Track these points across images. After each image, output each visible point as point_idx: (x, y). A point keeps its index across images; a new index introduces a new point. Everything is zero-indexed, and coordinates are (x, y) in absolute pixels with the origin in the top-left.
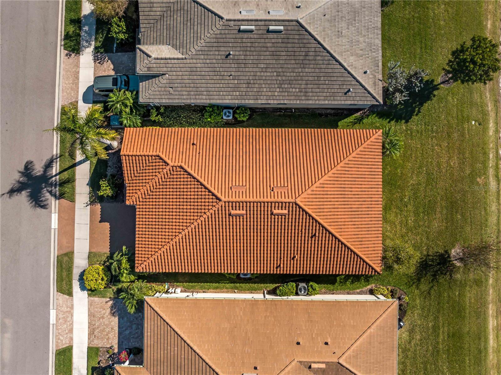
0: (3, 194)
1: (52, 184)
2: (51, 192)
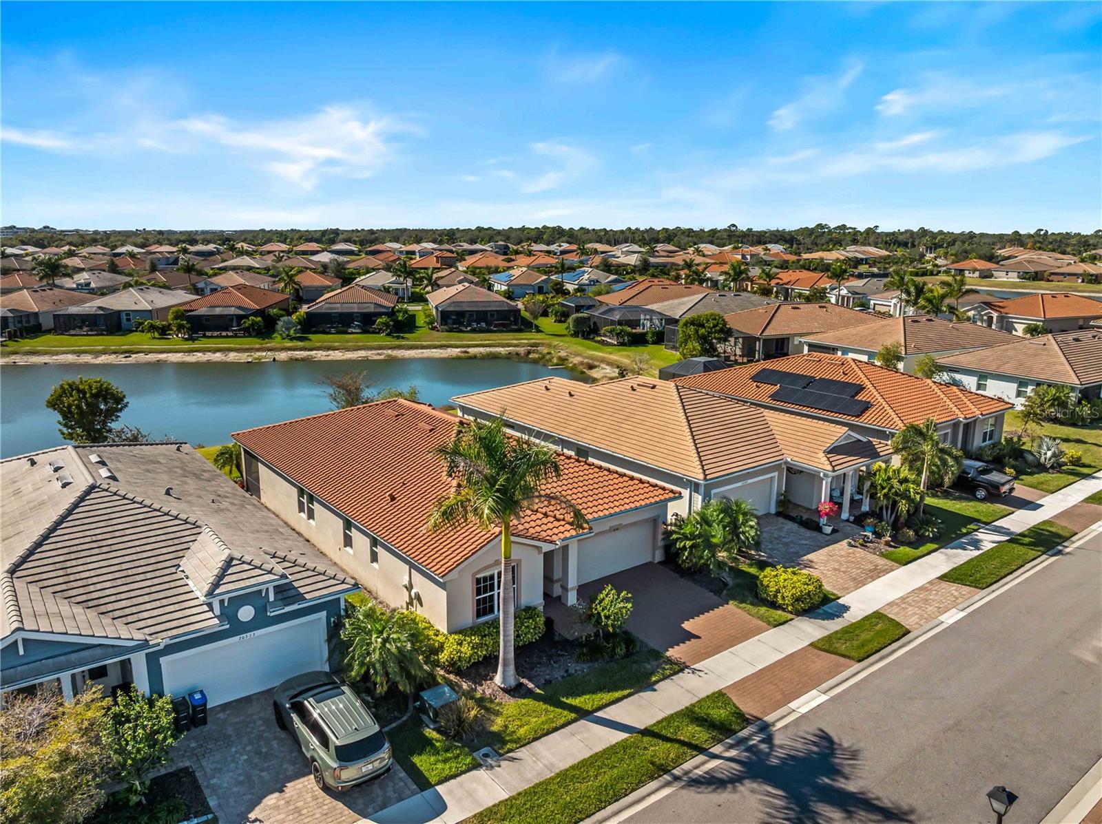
1: (749, 749)
2: (769, 740)
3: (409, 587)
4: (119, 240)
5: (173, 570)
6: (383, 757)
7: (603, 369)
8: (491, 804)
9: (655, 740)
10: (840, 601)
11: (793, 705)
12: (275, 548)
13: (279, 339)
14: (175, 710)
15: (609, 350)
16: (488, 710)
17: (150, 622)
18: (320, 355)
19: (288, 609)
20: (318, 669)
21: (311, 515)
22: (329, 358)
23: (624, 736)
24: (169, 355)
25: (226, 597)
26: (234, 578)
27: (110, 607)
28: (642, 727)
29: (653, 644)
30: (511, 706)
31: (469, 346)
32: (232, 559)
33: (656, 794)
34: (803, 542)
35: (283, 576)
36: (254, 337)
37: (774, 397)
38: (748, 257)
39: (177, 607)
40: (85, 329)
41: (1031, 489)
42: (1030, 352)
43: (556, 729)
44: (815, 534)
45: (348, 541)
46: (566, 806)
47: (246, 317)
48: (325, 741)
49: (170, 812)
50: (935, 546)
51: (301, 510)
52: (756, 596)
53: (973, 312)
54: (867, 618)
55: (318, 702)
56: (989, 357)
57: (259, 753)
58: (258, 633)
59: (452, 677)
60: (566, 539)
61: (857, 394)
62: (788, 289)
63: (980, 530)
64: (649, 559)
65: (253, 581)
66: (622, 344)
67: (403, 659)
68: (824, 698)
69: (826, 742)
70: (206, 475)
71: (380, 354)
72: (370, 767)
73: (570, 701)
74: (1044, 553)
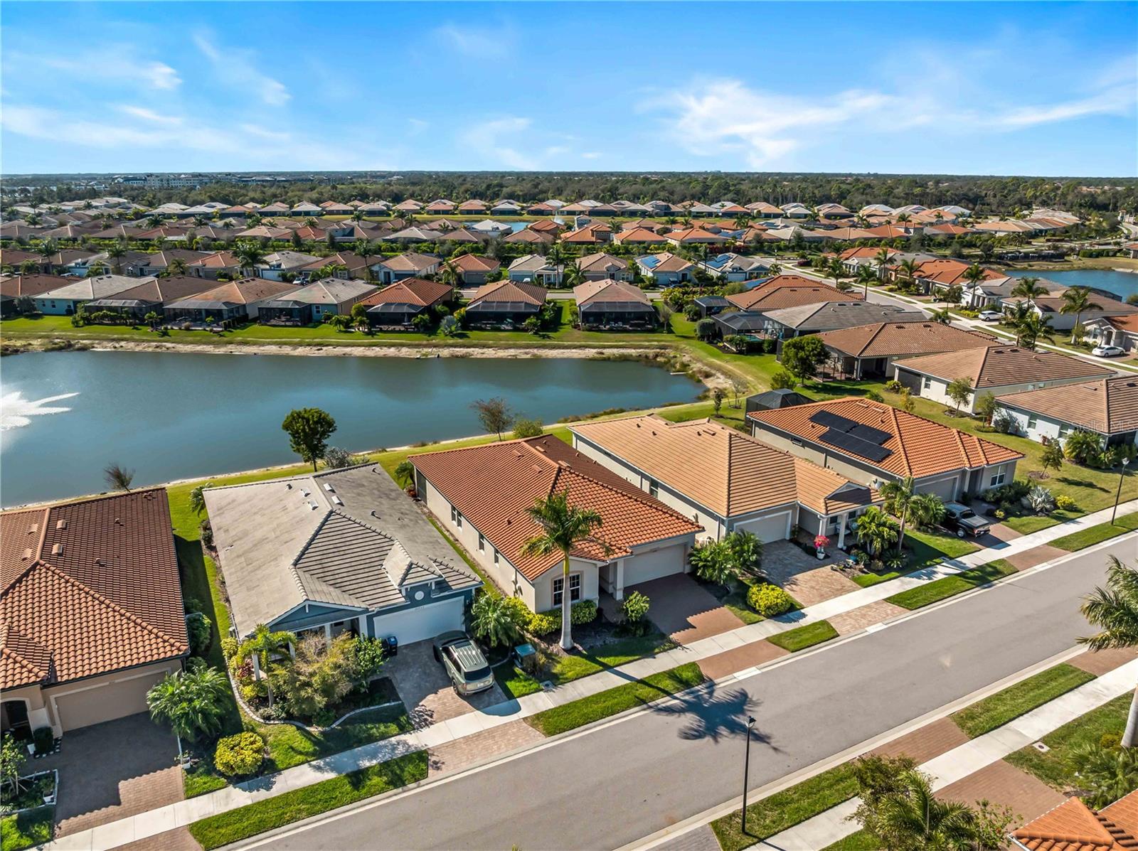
0: (775, 749)
1: (697, 697)
2: (711, 693)
3: (516, 582)
4: (296, 196)
5: (379, 567)
6: (489, 680)
7: (718, 378)
8: (544, 710)
9: (644, 686)
10: (802, 611)
11: (735, 675)
12: (436, 556)
13: (442, 335)
14: (383, 647)
15: (728, 358)
16: (553, 659)
17: (368, 598)
18: (476, 353)
19: (442, 595)
20: (458, 629)
21: (459, 524)
22: (484, 356)
23: (628, 682)
24: (353, 348)
25: (409, 587)
26: (413, 575)
27: (347, 588)
28: (639, 678)
29: (663, 630)
30: (566, 659)
31: (604, 347)
32: (412, 564)
33: (636, 713)
34: (799, 564)
35: (440, 576)
36: (423, 333)
37: (822, 438)
38: (912, 231)
39: (382, 590)
40: (283, 318)
41: (1011, 530)
42: (1081, 396)
43: (589, 675)
44: (811, 558)
45: (482, 547)
46: (584, 715)
47: (415, 315)
48: (459, 669)
49: (380, 698)
50: (897, 574)
51: (453, 519)
52: (746, 603)
53: (1095, 326)
54: (814, 624)
55: (457, 648)
56: (1043, 398)
57: (425, 673)
58: (425, 606)
59: (536, 640)
60: (614, 559)
61: (884, 442)
62: (929, 283)
63: (944, 564)
64: (680, 570)
65: (423, 578)
66: (740, 352)
67: (507, 629)
68: (759, 672)
69: (744, 696)
70: (393, 494)
71: (526, 353)
72: (482, 684)
73: (601, 660)
74: (977, 586)
